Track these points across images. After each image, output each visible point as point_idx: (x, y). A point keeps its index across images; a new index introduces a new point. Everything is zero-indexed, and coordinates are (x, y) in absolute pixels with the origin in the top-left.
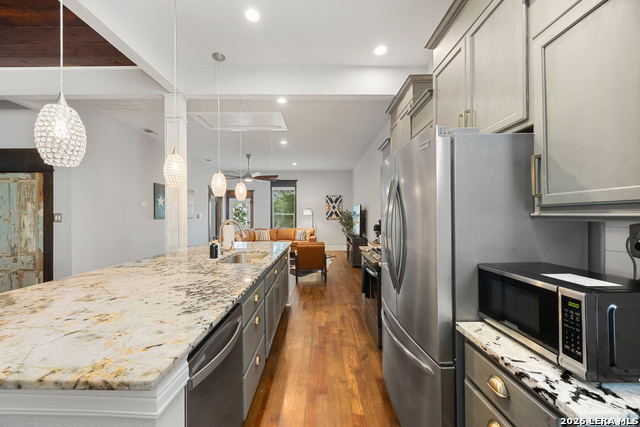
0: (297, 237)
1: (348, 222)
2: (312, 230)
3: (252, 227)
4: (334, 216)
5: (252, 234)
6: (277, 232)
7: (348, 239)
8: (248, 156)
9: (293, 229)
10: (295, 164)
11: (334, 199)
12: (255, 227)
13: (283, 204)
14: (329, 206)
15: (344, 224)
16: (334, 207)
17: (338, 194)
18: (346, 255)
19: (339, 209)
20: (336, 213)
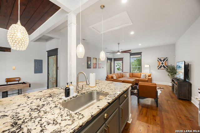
0: (142, 77)
1: (172, 71)
2: (149, 74)
3: (123, 71)
4: (162, 68)
5: (122, 74)
6: (132, 74)
7: (173, 81)
8: (119, 44)
9: (140, 73)
10: (140, 45)
11: (162, 59)
12: (124, 72)
13: (136, 63)
14: (159, 63)
15: (169, 72)
16: (162, 63)
17: (165, 57)
18: (171, 88)
19: (165, 64)
20: (164, 66)
